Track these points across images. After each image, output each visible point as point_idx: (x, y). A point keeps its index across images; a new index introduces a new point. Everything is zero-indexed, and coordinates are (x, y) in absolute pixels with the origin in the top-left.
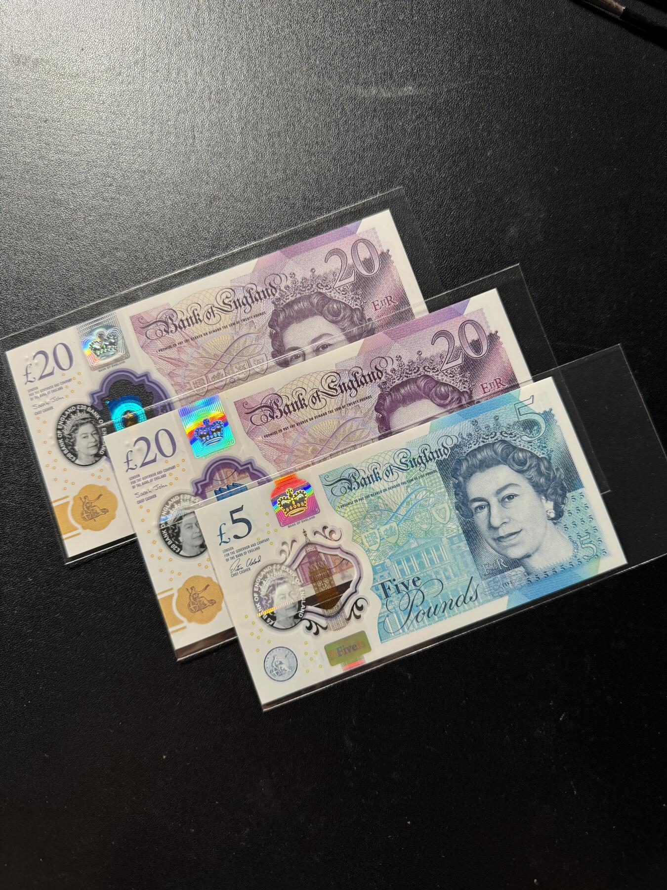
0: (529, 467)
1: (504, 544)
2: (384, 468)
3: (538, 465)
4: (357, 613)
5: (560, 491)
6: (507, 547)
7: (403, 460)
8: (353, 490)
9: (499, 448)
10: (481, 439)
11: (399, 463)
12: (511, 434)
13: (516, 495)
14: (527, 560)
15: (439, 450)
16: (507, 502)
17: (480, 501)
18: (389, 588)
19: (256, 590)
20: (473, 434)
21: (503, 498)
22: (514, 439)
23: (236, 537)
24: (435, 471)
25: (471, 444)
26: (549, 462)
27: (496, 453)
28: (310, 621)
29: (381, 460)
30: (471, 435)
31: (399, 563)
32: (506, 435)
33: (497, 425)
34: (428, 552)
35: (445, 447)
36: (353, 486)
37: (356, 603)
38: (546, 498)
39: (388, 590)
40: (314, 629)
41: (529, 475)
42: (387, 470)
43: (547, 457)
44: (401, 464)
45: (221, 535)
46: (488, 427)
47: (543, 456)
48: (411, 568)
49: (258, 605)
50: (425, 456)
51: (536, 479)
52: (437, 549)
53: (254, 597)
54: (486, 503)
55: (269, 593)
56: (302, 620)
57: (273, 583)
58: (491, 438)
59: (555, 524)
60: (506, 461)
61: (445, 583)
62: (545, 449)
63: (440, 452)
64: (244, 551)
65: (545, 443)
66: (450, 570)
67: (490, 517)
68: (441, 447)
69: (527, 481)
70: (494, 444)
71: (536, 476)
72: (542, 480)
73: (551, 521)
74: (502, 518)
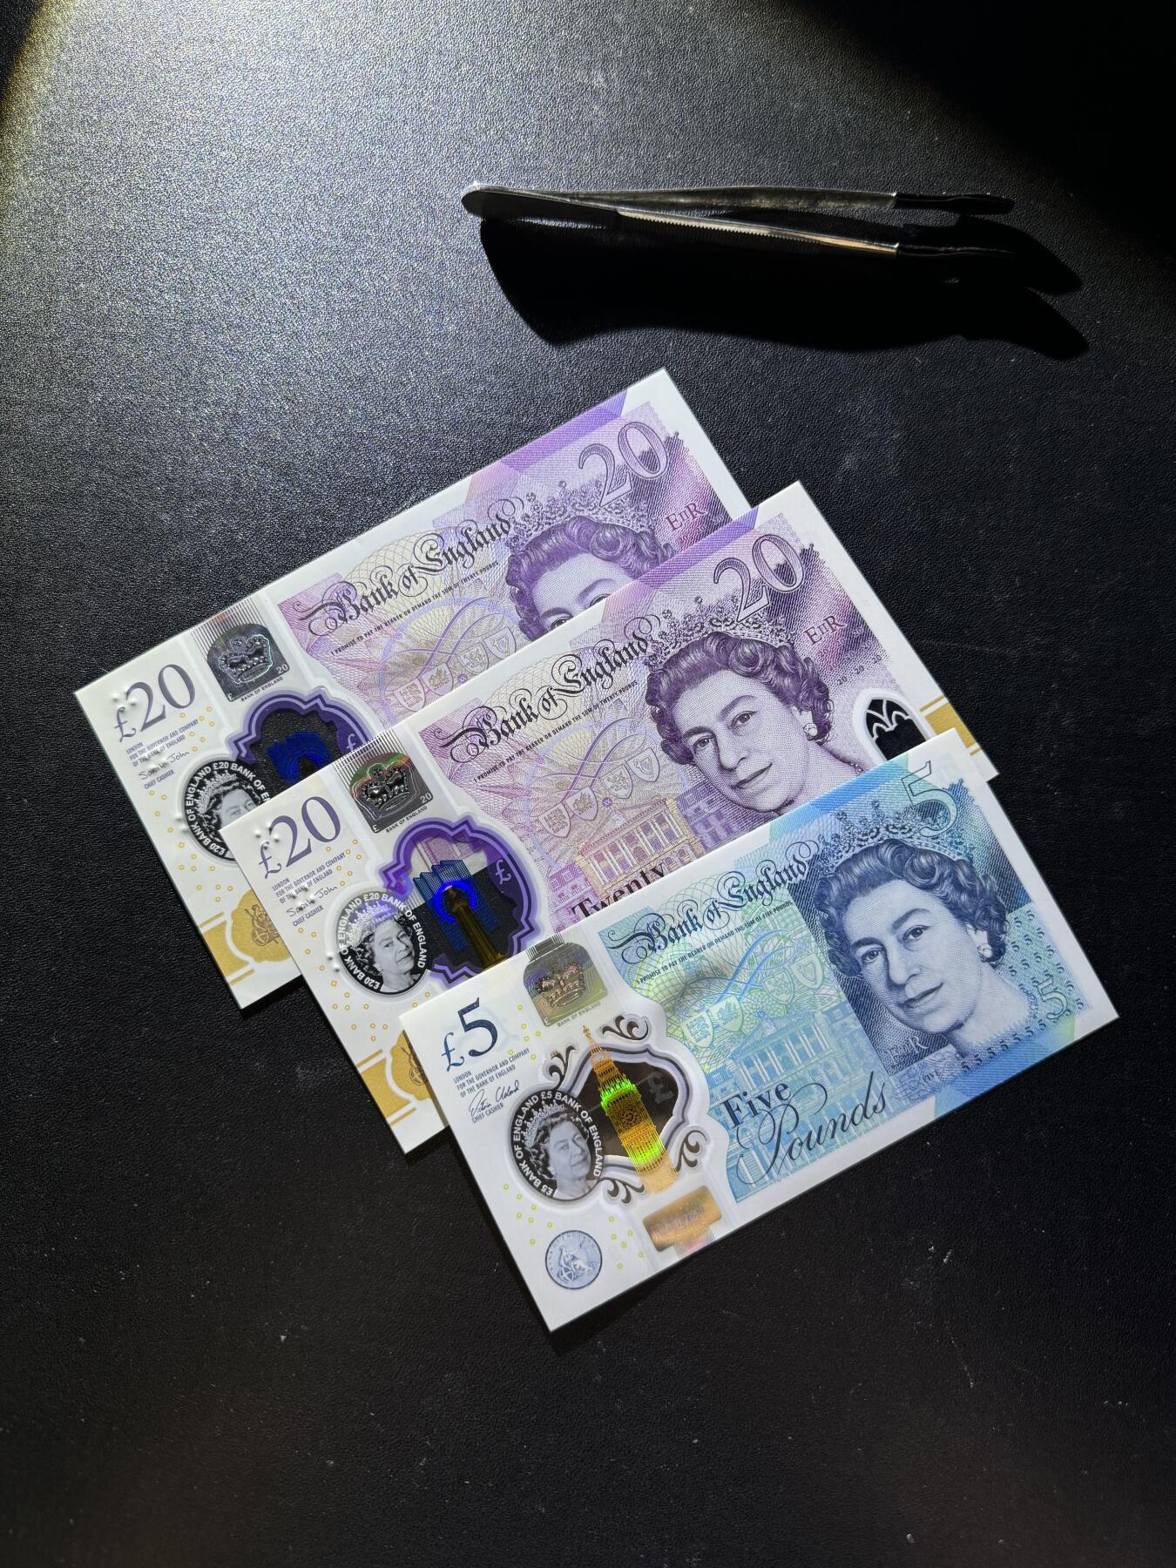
0: (939, 879)
1: (917, 1010)
2: (704, 907)
3: (953, 875)
4: (691, 1156)
5: (994, 913)
6: (922, 1016)
7: (734, 891)
8: (658, 950)
9: (887, 853)
10: (856, 842)
11: (727, 896)
12: (903, 828)
13: (926, 928)
14: (957, 1032)
15: (791, 867)
16: (912, 940)
17: (868, 944)
18: (738, 1109)
19: (517, 1139)
20: (841, 834)
21: (905, 935)
22: (908, 835)
23: (474, 1053)
24: (788, 903)
25: (840, 851)
26: (971, 867)
27: (882, 861)
28: (613, 1181)
29: (697, 895)
30: (837, 836)
31: (749, 1064)
32: (895, 831)
33: (878, 816)
34: (795, 1040)
35: (799, 862)
36: (657, 944)
37: (686, 1140)
38: (974, 926)
39: (737, 1113)
40: (622, 1194)
41: (943, 892)
42: (709, 911)
43: (966, 859)
44: (731, 898)
45: (448, 1053)
46: (863, 820)
47: (960, 858)
48: (771, 1070)
49: (524, 1165)
50: (769, 880)
51: (954, 897)
52: (809, 1033)
53: (514, 1152)
54: (879, 946)
55: (539, 1142)
56: (600, 1180)
57: (543, 1123)
58: (872, 838)
59: (994, 967)
60: (901, 874)
61: (829, 1087)
62: (961, 847)
63: (793, 871)
64: (490, 1075)
65: (959, 837)
66: (835, 1066)
67: (888, 969)
68: (792, 862)
69: (940, 902)
70: (877, 847)
71: (952, 892)
72: (964, 897)
73: (987, 964)
74: (908, 969)
